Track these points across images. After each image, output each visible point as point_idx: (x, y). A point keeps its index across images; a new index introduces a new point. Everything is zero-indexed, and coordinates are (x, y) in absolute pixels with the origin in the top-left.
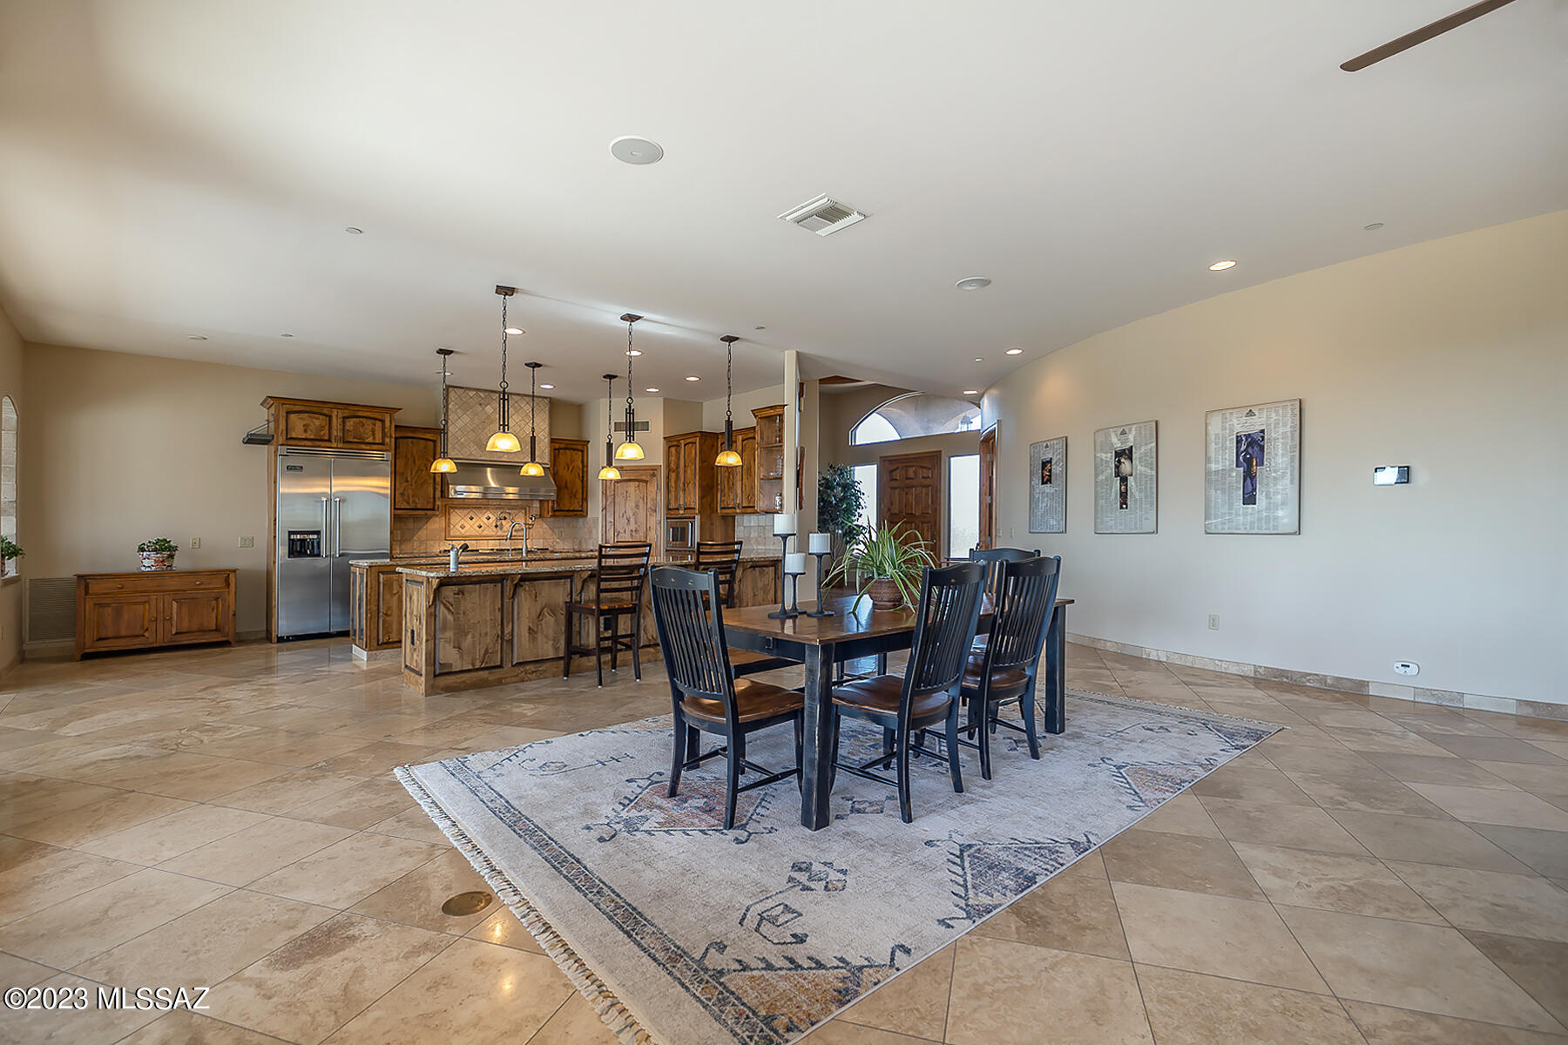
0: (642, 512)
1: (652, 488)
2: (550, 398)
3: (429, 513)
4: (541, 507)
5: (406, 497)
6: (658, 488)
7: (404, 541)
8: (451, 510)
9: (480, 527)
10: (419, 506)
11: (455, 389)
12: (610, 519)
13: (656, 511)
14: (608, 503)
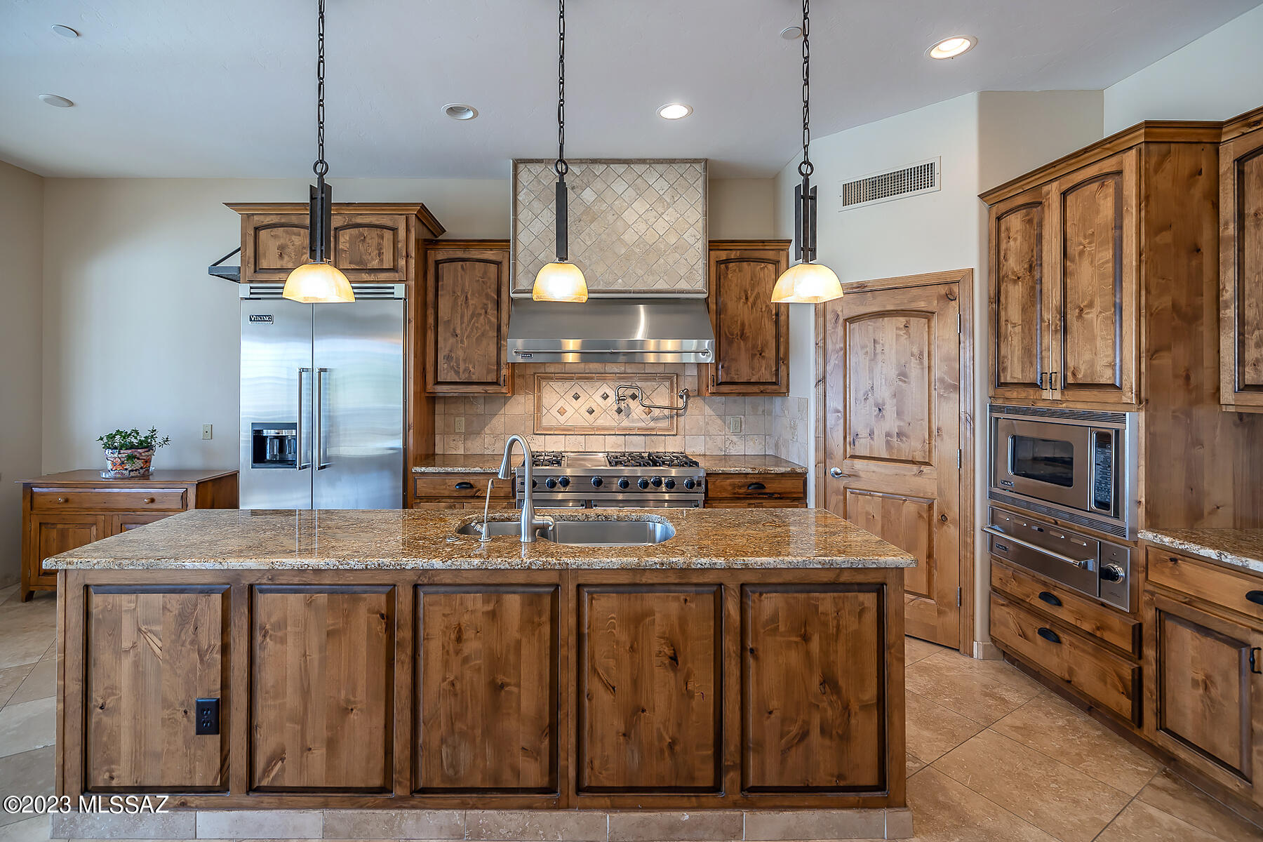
0: (916, 391)
1: (945, 331)
2: (706, 160)
3: (491, 389)
4: (699, 376)
5: (453, 363)
6: (962, 326)
7: (472, 433)
8: (544, 384)
9: (591, 412)
10: (475, 378)
11: (529, 166)
12: (835, 402)
13: (957, 388)
14: (829, 368)
